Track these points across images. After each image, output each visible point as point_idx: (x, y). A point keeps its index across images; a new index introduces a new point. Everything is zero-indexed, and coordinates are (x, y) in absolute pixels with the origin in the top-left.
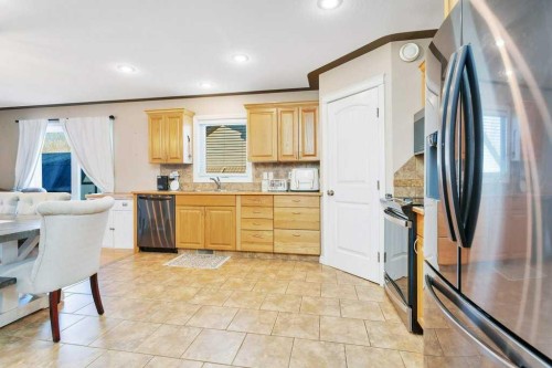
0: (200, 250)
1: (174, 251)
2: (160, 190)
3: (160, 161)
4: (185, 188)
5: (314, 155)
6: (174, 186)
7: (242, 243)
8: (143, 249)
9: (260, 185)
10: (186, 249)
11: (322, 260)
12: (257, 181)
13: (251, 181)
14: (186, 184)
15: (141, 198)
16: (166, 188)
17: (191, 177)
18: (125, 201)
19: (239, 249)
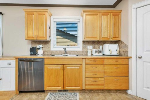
0: (59, 91)
1: (43, 91)
2: (31, 54)
3: (32, 39)
4: (46, 53)
5: (118, 37)
6: (40, 52)
7: (86, 85)
8: (21, 92)
9: (87, 52)
10: (50, 91)
11: (129, 92)
12: (85, 50)
13: (82, 50)
14: (46, 51)
15: (21, 60)
16: (35, 54)
17: (49, 48)
18: (9, 62)
19: (84, 88)
